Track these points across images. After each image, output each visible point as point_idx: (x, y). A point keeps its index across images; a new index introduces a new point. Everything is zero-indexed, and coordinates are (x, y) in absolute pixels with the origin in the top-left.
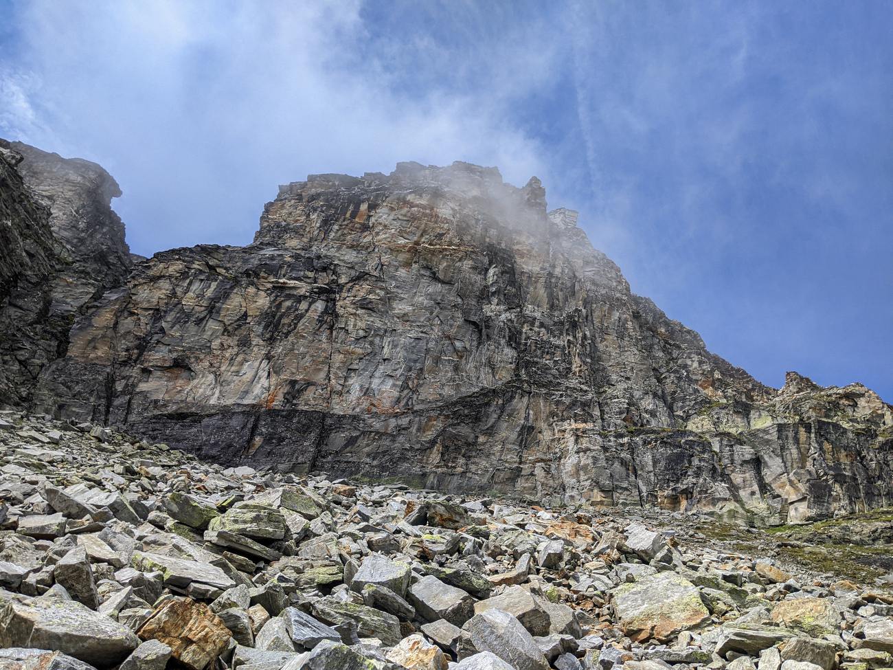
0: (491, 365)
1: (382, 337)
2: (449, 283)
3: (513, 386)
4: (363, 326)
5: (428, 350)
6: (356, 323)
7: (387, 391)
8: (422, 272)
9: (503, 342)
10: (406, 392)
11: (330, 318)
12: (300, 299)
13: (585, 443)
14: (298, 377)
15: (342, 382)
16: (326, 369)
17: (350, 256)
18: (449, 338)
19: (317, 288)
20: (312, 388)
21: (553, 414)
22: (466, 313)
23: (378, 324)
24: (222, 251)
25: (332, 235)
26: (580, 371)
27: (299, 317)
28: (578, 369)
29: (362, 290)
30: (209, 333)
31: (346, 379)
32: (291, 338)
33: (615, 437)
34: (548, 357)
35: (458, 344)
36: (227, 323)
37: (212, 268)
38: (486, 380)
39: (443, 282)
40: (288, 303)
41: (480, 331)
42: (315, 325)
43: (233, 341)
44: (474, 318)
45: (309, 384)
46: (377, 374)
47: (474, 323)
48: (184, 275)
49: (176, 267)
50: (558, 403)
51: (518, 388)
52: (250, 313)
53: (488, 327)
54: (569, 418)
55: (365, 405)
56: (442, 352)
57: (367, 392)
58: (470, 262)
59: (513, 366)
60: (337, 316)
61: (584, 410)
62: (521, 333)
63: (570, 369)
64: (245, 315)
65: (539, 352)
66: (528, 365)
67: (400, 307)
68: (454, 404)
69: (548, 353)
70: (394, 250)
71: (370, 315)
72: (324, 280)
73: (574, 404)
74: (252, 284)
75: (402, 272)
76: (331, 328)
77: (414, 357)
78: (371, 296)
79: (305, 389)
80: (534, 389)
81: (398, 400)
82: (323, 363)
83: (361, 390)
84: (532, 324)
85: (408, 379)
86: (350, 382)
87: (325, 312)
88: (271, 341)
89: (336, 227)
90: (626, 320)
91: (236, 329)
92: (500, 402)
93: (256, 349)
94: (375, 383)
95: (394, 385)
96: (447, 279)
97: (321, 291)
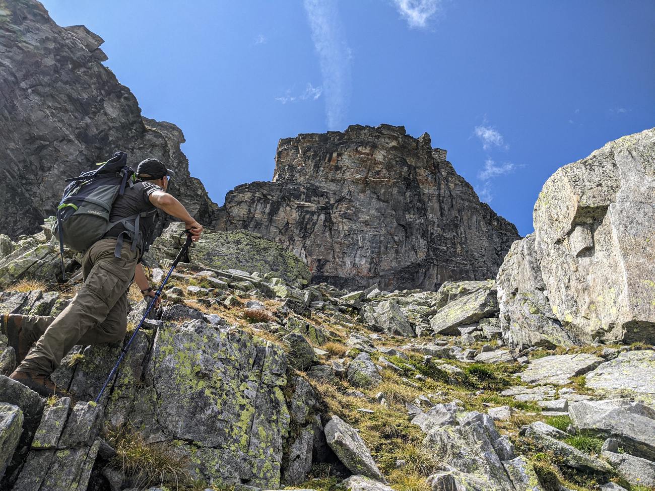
0: (413, 249)
1: (356, 234)
2: (387, 202)
3: (429, 262)
4: (347, 229)
5: (381, 242)
6: (344, 227)
7: (364, 263)
8: (372, 196)
9: (419, 236)
10: (373, 265)
11: (329, 224)
12: (313, 213)
14: (321, 258)
15: (341, 260)
16: (332, 253)
17: (333, 187)
18: (391, 234)
19: (321, 207)
20: (328, 263)
22: (398, 220)
23: (354, 227)
24: (268, 185)
25: (321, 173)
27: (315, 224)
28: (460, 252)
29: (343, 207)
30: (273, 234)
31: (343, 257)
32: (313, 236)
34: (444, 245)
35: (396, 238)
36: (281, 228)
37: (265, 196)
38: (412, 258)
39: (384, 202)
40: (308, 216)
41: (406, 230)
42: (322, 228)
43: (285, 238)
44: (402, 223)
45: (327, 261)
46: (358, 256)
47: (402, 226)
48: (253, 201)
49: (248, 196)
50: (453, 271)
51: (432, 263)
52: (290, 222)
53: (411, 228)
55: (354, 272)
56: (388, 242)
57: (354, 265)
58: (397, 189)
59: (426, 250)
60: (332, 223)
62: (428, 230)
63: (456, 251)
64: (288, 223)
65: (439, 242)
66: (434, 250)
67: (364, 217)
68: (401, 272)
69: (443, 243)
70: (356, 182)
71: (350, 223)
72: (323, 201)
74: (288, 205)
75: (361, 196)
76: (330, 230)
77: (374, 245)
78: (348, 211)
79: (325, 264)
80: (439, 263)
81: (370, 270)
82: (330, 249)
83: (351, 264)
84: (433, 226)
85: (372, 259)
86: (345, 260)
87: (326, 220)
88: (304, 238)
89: (322, 168)
90: (480, 221)
91: (286, 232)
92: (424, 271)
93: (298, 243)
94: (357, 259)
95: (366, 261)
96: (386, 200)
97: (323, 209)
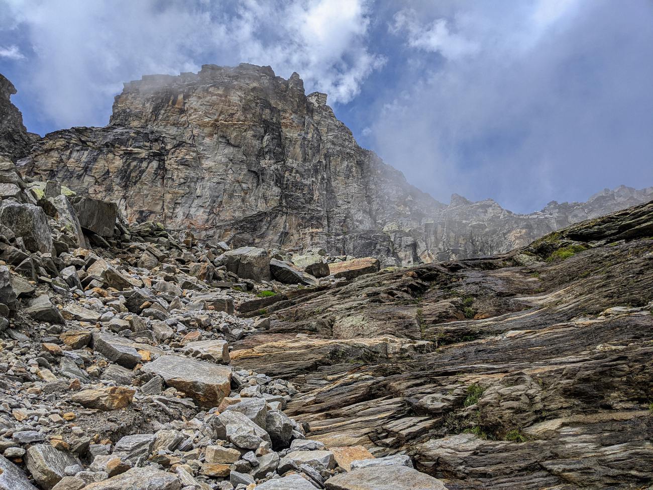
0: (265, 197)
1: (195, 183)
2: (238, 146)
3: (277, 210)
4: (183, 176)
5: (225, 190)
6: (179, 174)
7: (200, 215)
8: (220, 140)
9: (272, 183)
10: (212, 215)
11: (162, 172)
12: (142, 160)
13: (316, 240)
14: (144, 209)
15: (171, 211)
16: (161, 203)
17: (173, 131)
18: (238, 181)
19: (153, 152)
20: (152, 215)
21: (299, 225)
22: (249, 165)
23: (193, 174)
24: (89, 131)
25: (160, 117)
26: (318, 199)
27: (142, 172)
28: (317, 198)
29: (182, 153)
30: (87, 184)
31: (174, 209)
32: (138, 185)
33: (335, 236)
34: (299, 192)
35: (244, 185)
36: (97, 177)
37: (84, 142)
38: (262, 207)
39: (234, 146)
40: (134, 163)
41: (258, 177)
42: (152, 176)
43: (102, 189)
44: (253, 169)
45: (151, 212)
46: (193, 205)
47: (254, 172)
48: (66, 147)
49: (60, 143)
50: (303, 218)
51: (280, 211)
52: (111, 170)
53: (263, 174)
54: (308, 226)
55: (187, 224)
56: (234, 191)
57: (187, 216)
58: (252, 132)
59: (278, 198)
60: (166, 170)
61: (318, 221)
62: (284, 177)
63: (312, 198)
64: (108, 172)
65: (294, 188)
66: (286, 196)
67: (207, 163)
68: (241, 222)
69: (299, 189)
70: (202, 126)
71: (187, 169)
72: (156, 148)
73: (312, 218)
74: (111, 152)
75: (207, 140)
76: (163, 178)
77: (217, 194)
78: (187, 157)
79: (149, 215)
80: (289, 211)
81: (207, 221)
82: (159, 199)
83: (184, 215)
84: (291, 171)
85: (213, 207)
86: (177, 210)
87: (159, 168)
88: (126, 187)
89: (163, 112)
90: (352, 166)
91: (103, 181)
92: (269, 219)
93: (116, 193)
94: (193, 211)
95: (204, 212)
96: (237, 144)
97: (155, 155)
